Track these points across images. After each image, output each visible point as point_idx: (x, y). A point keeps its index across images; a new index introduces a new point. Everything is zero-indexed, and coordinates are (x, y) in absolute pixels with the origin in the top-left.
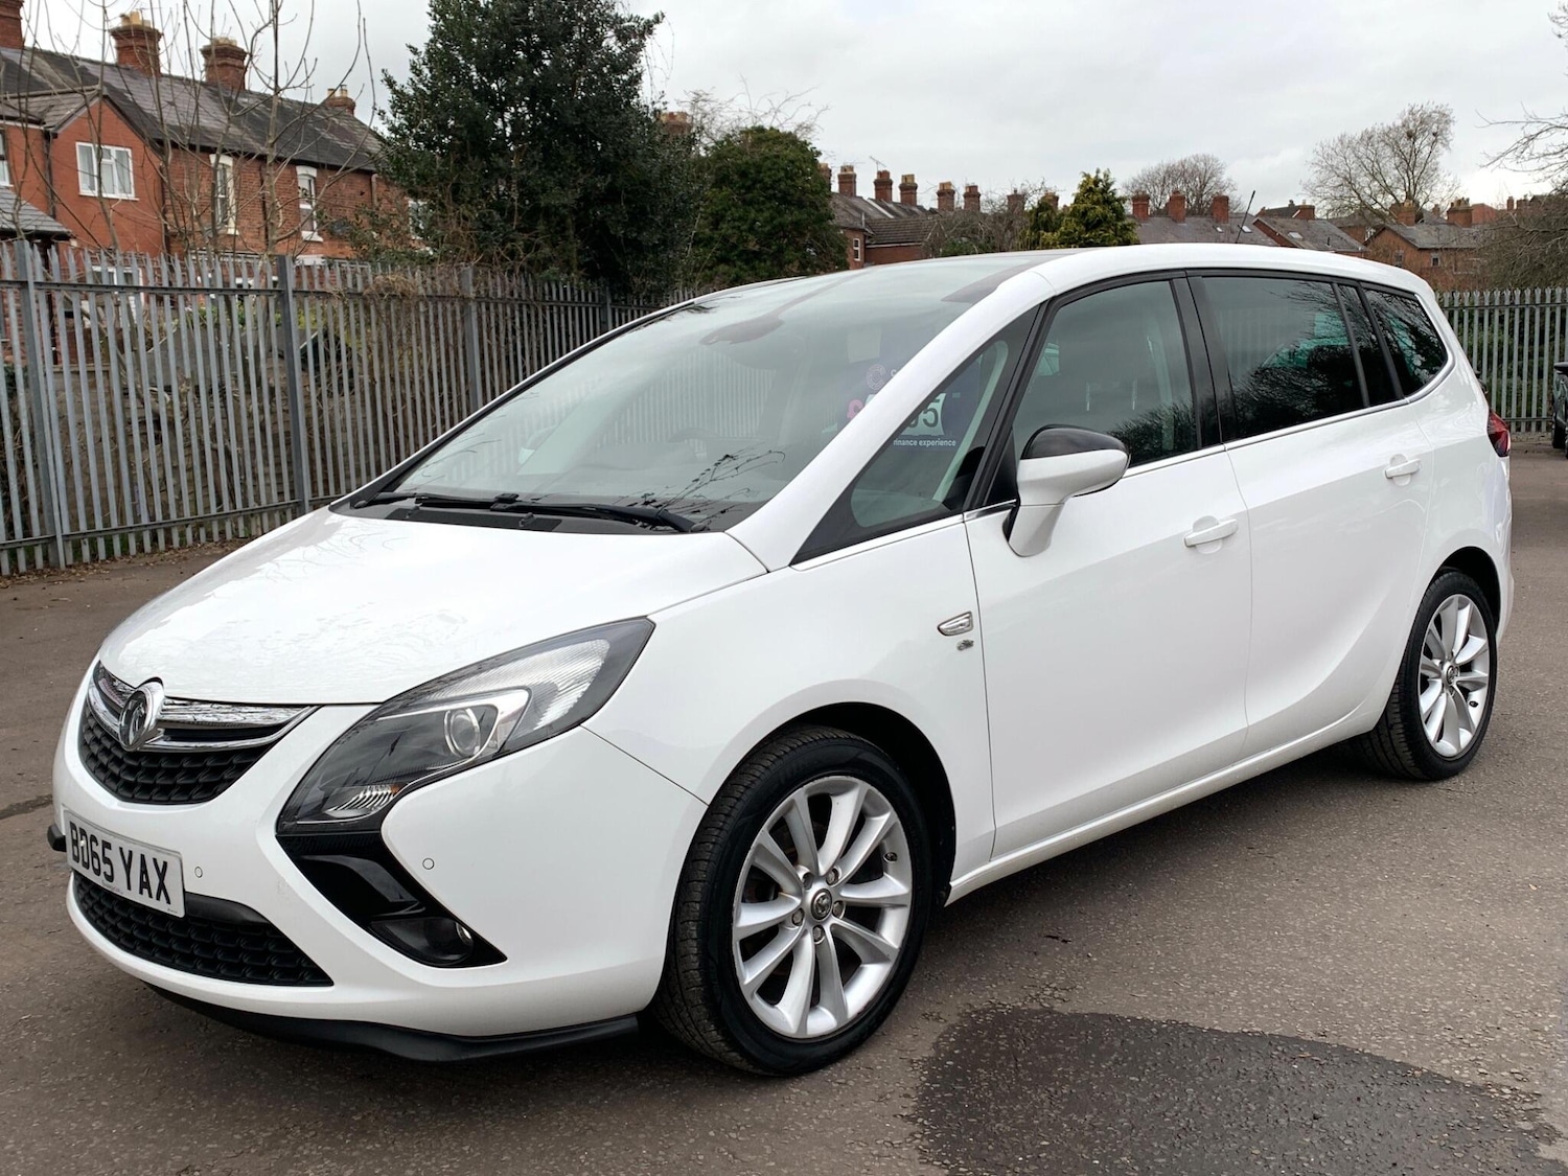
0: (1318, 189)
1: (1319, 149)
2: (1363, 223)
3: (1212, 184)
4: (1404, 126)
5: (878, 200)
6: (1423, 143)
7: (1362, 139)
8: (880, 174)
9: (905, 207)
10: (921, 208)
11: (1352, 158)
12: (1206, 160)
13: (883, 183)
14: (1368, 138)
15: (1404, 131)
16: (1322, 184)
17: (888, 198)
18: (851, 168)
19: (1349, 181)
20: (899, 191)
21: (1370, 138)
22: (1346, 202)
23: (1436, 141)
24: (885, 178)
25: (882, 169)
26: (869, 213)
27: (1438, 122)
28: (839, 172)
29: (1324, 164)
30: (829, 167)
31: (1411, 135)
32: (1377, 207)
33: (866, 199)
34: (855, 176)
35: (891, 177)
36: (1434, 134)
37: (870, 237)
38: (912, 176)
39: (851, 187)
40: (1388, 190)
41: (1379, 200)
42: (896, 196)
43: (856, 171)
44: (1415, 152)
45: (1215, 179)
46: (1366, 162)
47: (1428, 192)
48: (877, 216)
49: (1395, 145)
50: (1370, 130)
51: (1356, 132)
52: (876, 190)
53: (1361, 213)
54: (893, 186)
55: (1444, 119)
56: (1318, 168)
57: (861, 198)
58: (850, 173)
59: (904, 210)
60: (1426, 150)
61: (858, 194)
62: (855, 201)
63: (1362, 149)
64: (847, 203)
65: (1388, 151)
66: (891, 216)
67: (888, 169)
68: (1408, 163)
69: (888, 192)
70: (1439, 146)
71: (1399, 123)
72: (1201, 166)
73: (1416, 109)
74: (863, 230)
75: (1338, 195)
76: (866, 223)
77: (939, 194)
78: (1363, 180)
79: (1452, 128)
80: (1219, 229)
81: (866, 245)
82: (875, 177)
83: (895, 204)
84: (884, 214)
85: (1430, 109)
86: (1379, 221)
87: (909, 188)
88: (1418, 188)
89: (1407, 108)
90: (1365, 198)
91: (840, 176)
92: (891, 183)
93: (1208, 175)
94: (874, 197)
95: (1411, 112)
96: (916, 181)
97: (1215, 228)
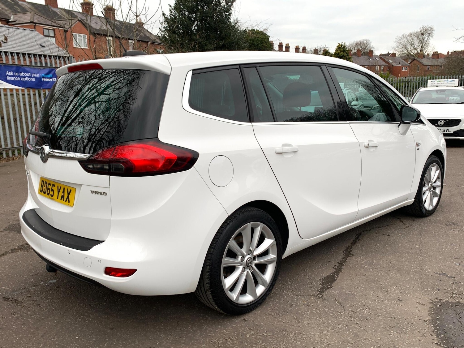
0: (396, 49)
1: (397, 38)
2: (408, 58)
3: (368, 47)
4: (421, 31)
5: (279, 50)
6: (426, 36)
7: (409, 35)
11: (406, 40)
12: (366, 40)
14: (410, 35)
15: (420, 33)
16: (398, 47)
19: (405, 47)
20: (285, 48)
21: (411, 35)
22: (404, 52)
23: (429, 36)
27: (430, 30)
29: (398, 42)
31: (422, 34)
32: (412, 53)
34: (273, 44)
36: (429, 34)
38: (288, 44)
40: (415, 49)
41: (413, 52)
44: (423, 39)
45: (369, 46)
46: (410, 41)
47: (426, 49)
49: (418, 37)
50: (411, 32)
51: (407, 33)
53: (408, 55)
55: (432, 29)
56: (397, 43)
60: (426, 38)
63: (409, 38)
65: (416, 38)
67: (282, 42)
68: (421, 41)
70: (430, 37)
71: (419, 31)
72: (365, 42)
73: (424, 27)
75: (402, 50)
77: (295, 49)
78: (409, 46)
79: (434, 32)
80: (370, 59)
85: (428, 27)
86: (412, 57)
87: (287, 47)
88: (424, 48)
89: (422, 27)
90: (409, 51)
92: (283, 46)
93: (367, 45)
95: (423, 28)
97: (369, 59)
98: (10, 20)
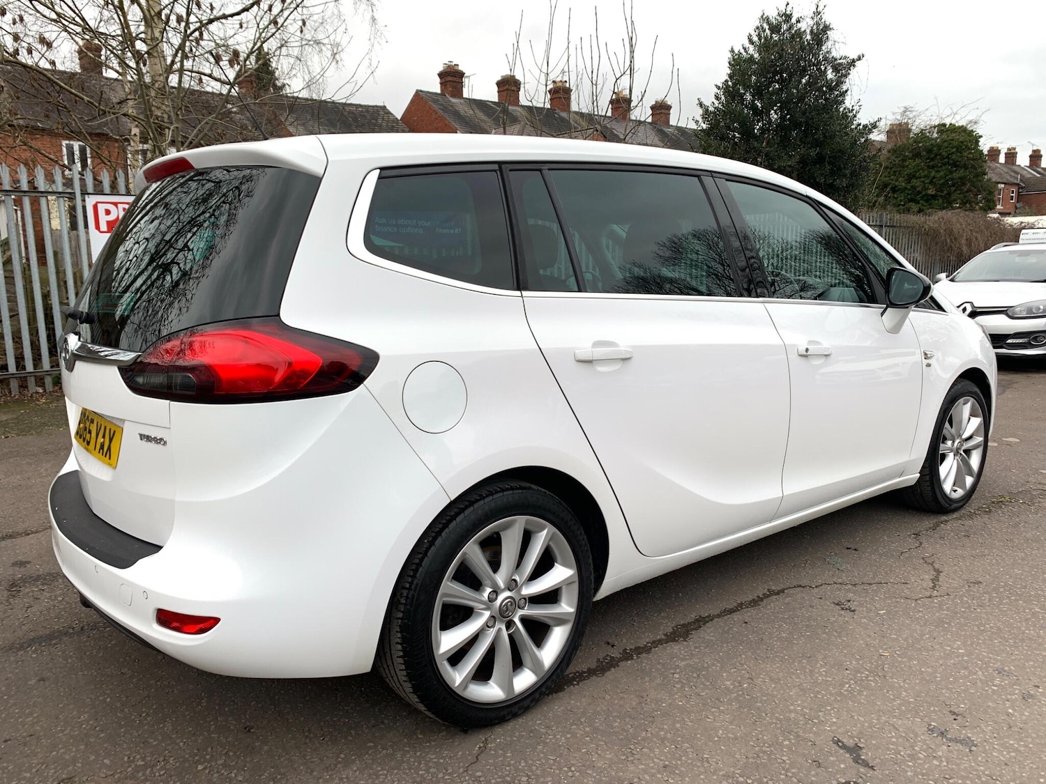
8: (1034, 151)
13: (1036, 156)
17: (1039, 166)
18: (1015, 149)
24: (1036, 154)
25: (1035, 148)
26: (1024, 174)
28: (1006, 151)
30: (999, 148)
33: (1022, 166)
34: (1017, 153)
35: (1042, 153)
37: (1022, 188)
39: (1013, 160)
43: (1017, 150)
48: (1029, 176)
52: (1030, 160)
54: (1042, 158)
57: (1019, 165)
58: (1013, 151)
61: (1017, 163)
62: (1014, 167)
64: (1009, 168)
66: (1038, 175)
67: (1040, 148)
69: (1038, 161)
74: (1018, 184)
76: (1021, 180)
81: (1019, 193)
82: (1030, 153)
83: (1043, 169)
84: (1034, 175)
91: (1006, 154)
92: (1041, 156)
94: (1028, 165)
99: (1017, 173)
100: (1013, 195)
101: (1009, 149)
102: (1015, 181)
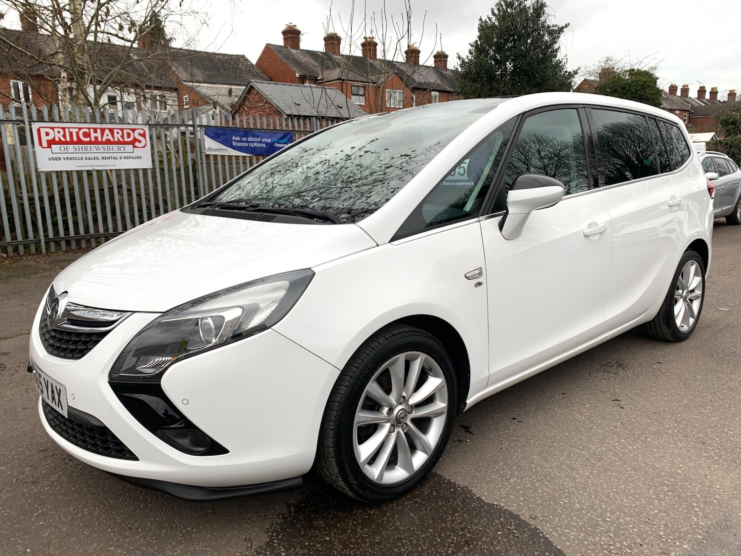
5: (698, 98)
8: (701, 87)
9: (711, 101)
10: (719, 101)
13: (702, 91)
17: (704, 98)
18: (687, 86)
20: (709, 94)
24: (703, 89)
25: (702, 85)
26: (693, 104)
28: (681, 87)
30: (677, 86)
33: (693, 98)
34: (689, 89)
35: (706, 89)
37: (692, 113)
38: (716, 88)
39: (686, 94)
42: (707, 96)
43: (689, 87)
48: (697, 105)
52: (698, 94)
54: (706, 92)
57: (691, 98)
58: (686, 87)
59: (711, 102)
61: (689, 96)
62: (687, 99)
64: (684, 100)
66: (703, 105)
67: (704, 85)
69: (704, 95)
74: (689, 111)
76: (691, 108)
77: (729, 95)
81: (690, 117)
82: (698, 89)
83: (707, 100)
84: (698, 103)
87: (714, 93)
91: (681, 89)
92: (706, 91)
94: (697, 97)
96: (718, 90)
98: (318, 78)
99: (688, 103)
100: (686, 118)
101: (684, 86)
102: (687, 109)
